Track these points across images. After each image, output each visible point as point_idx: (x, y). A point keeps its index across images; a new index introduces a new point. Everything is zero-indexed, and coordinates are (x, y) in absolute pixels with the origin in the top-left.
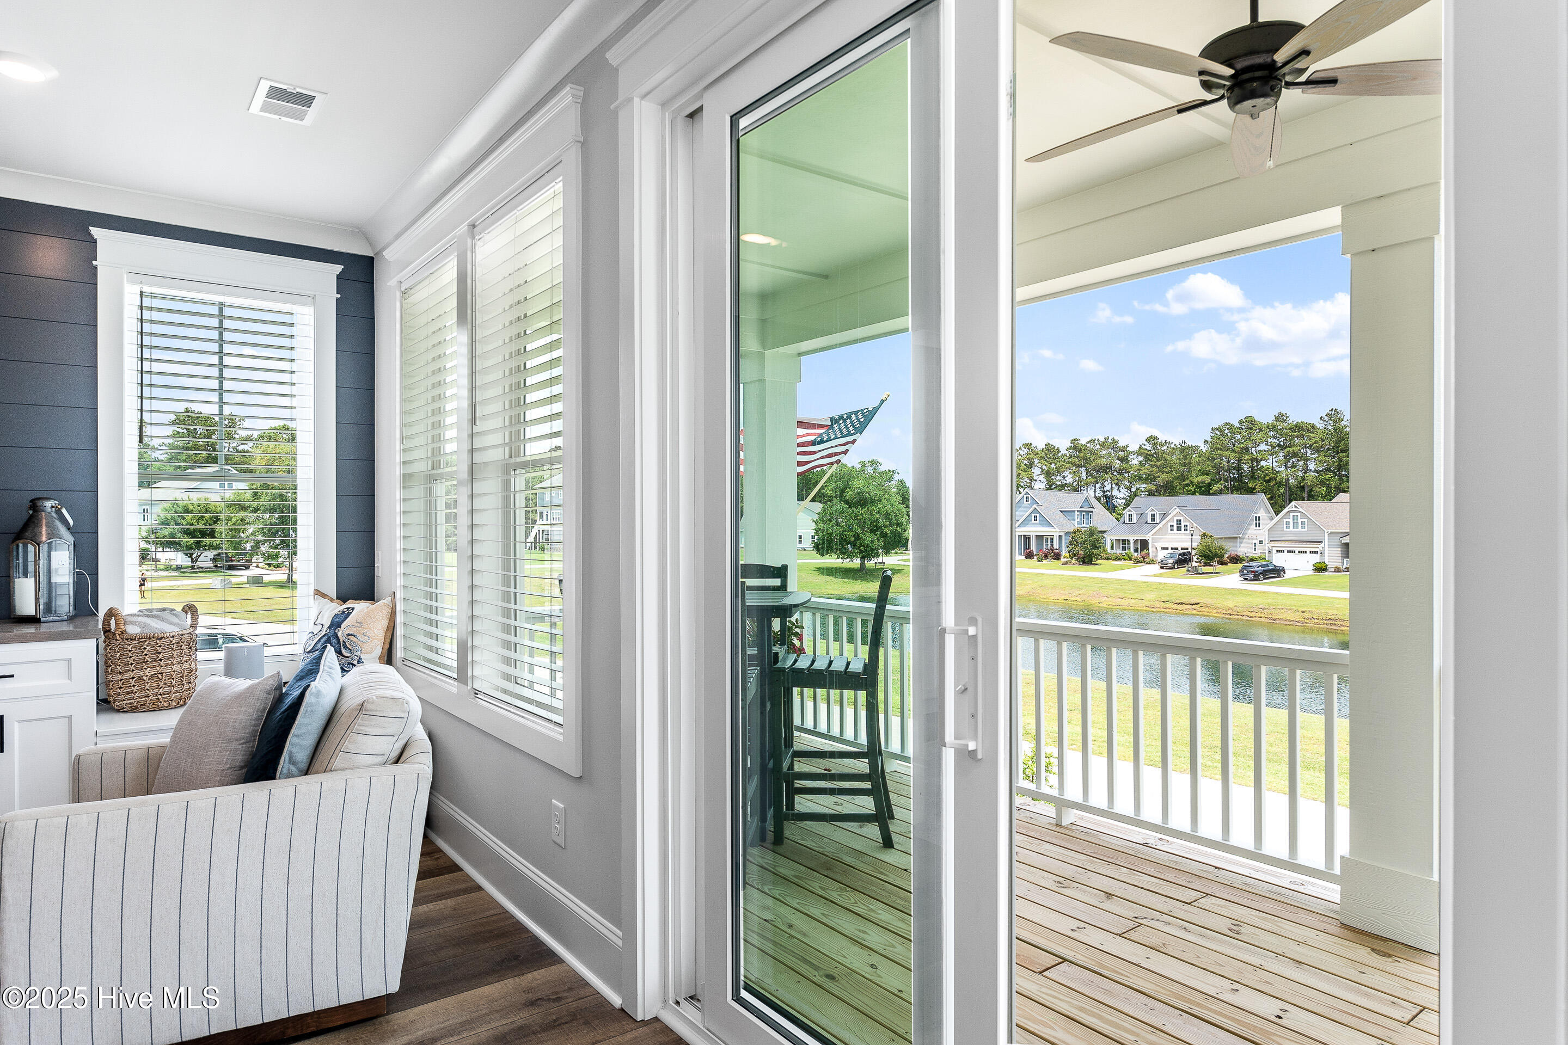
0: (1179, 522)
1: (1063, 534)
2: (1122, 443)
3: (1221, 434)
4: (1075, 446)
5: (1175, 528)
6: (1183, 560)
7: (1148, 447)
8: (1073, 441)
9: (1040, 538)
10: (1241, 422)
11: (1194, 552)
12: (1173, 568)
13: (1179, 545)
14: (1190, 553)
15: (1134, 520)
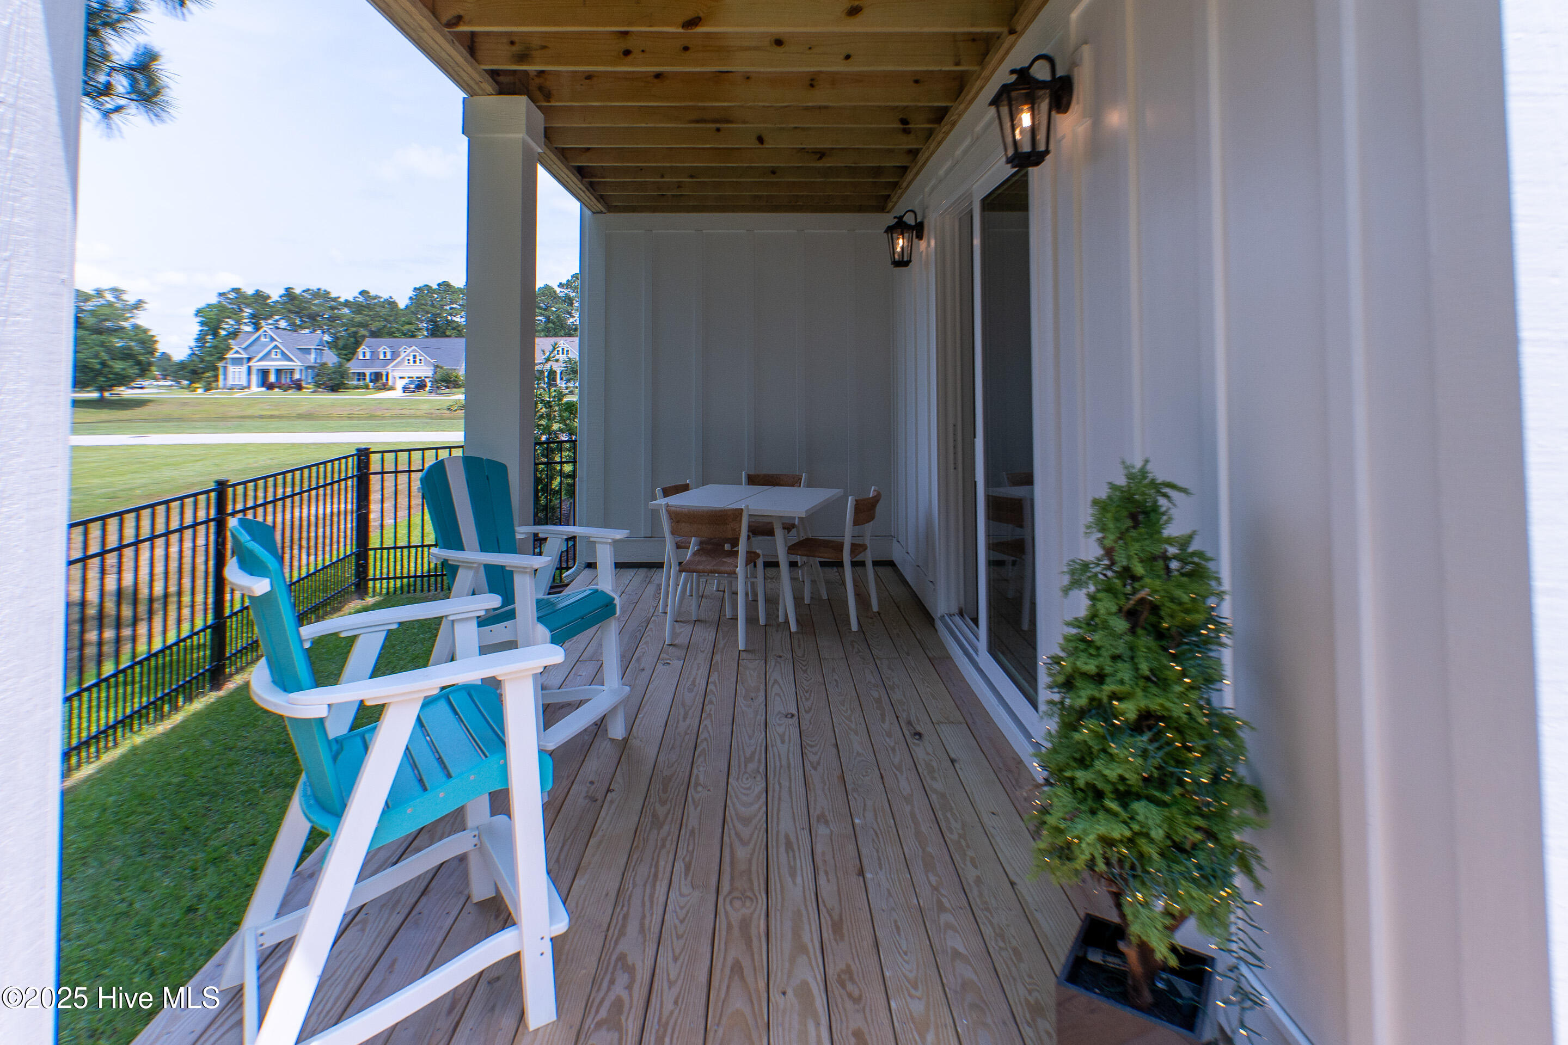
0: (415, 356)
1: (303, 368)
2: (333, 295)
3: (422, 293)
4: (289, 293)
5: (411, 361)
6: (420, 386)
7: (361, 299)
8: (287, 289)
9: (279, 372)
10: (439, 285)
11: (427, 380)
12: (414, 392)
13: (415, 375)
14: (424, 380)
15: (368, 357)
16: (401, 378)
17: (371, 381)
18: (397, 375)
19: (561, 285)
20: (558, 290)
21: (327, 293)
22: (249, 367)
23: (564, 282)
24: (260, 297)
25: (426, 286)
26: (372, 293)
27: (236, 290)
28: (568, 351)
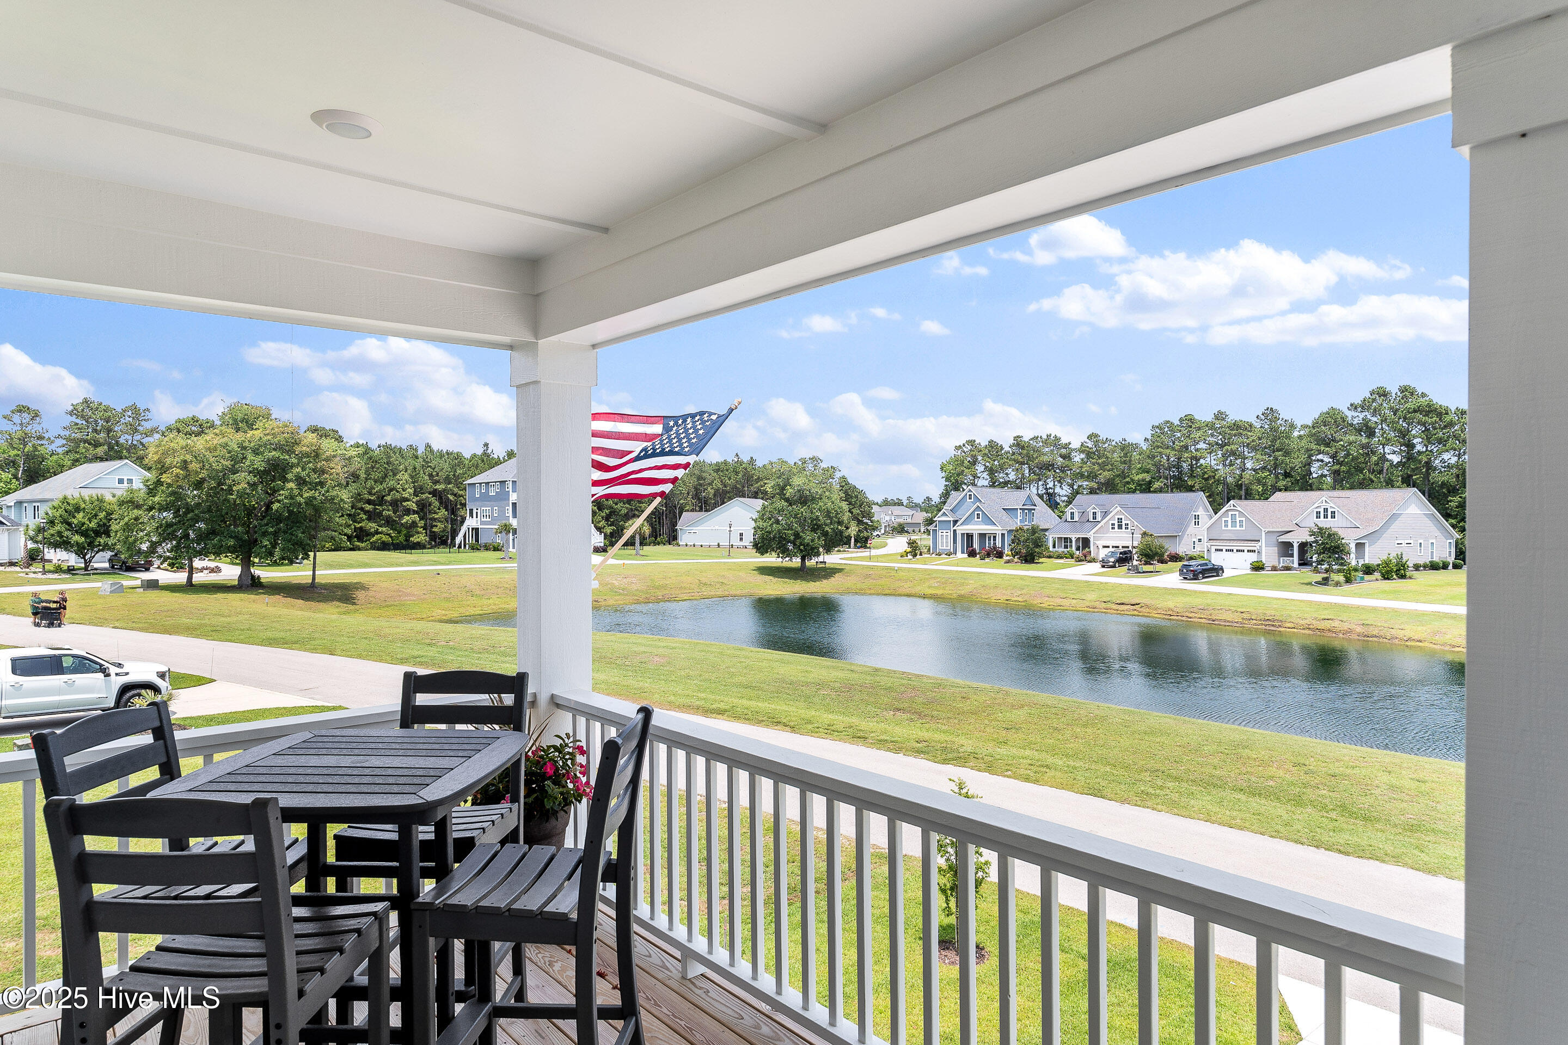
0: (1120, 520)
1: (1005, 532)
2: (1064, 441)
3: (1161, 432)
4: (1018, 443)
5: (1116, 526)
6: (1124, 559)
7: (1090, 444)
8: (1016, 439)
9: (982, 536)
10: (1180, 420)
11: (1134, 551)
12: (1114, 567)
13: (1120, 544)
14: (1131, 552)
15: (1076, 518)
16: (1104, 547)
17: (1078, 549)
18: (1100, 543)
19: (1354, 407)
20: (1349, 414)
21: (1057, 439)
22: (955, 531)
23: (1358, 401)
24: (993, 447)
25: (1168, 422)
26: (1103, 436)
27: (971, 442)
28: (1333, 513)
